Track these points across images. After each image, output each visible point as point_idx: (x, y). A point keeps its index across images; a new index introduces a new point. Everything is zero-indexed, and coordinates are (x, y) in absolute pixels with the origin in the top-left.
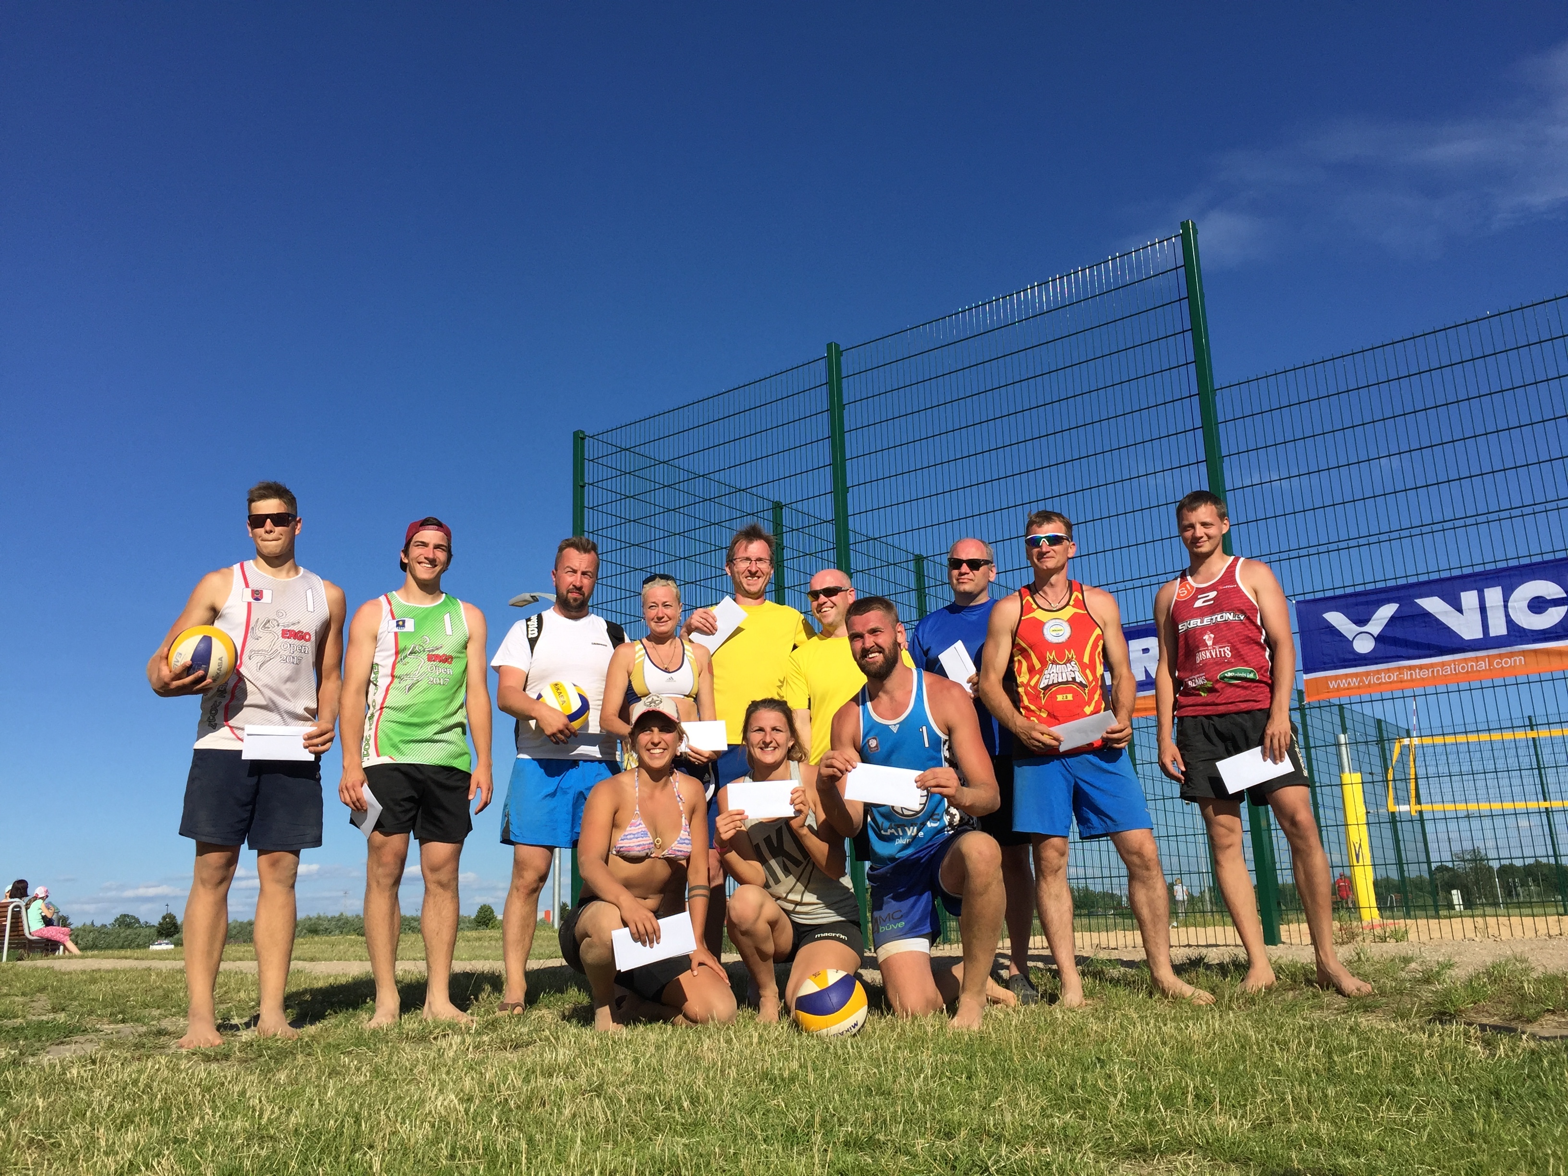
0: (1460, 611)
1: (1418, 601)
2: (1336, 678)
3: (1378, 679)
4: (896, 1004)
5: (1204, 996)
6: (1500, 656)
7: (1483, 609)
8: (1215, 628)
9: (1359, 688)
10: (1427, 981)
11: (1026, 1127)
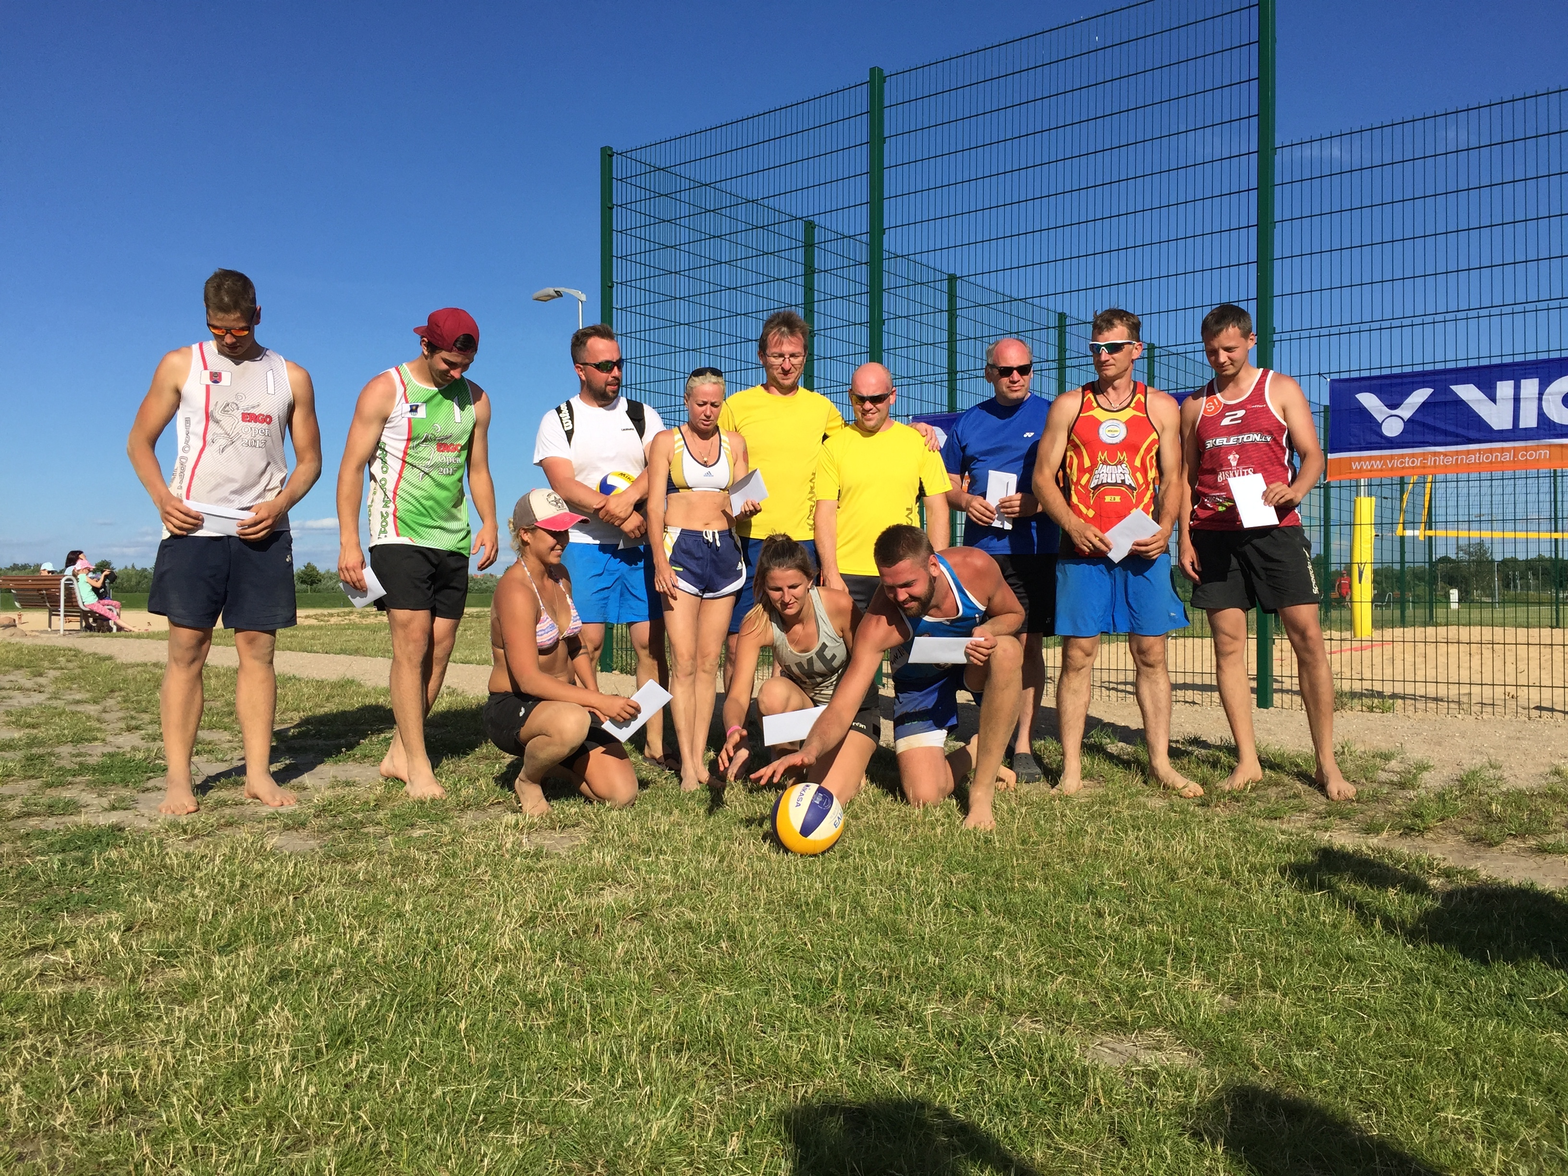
0: (1494, 400)
1: (1453, 387)
2: (1360, 459)
3: (1402, 463)
4: (911, 795)
5: (1194, 788)
6: (1526, 449)
7: (1517, 400)
8: (1241, 448)
9: (1381, 470)
10: (1402, 786)
11: (1023, 993)
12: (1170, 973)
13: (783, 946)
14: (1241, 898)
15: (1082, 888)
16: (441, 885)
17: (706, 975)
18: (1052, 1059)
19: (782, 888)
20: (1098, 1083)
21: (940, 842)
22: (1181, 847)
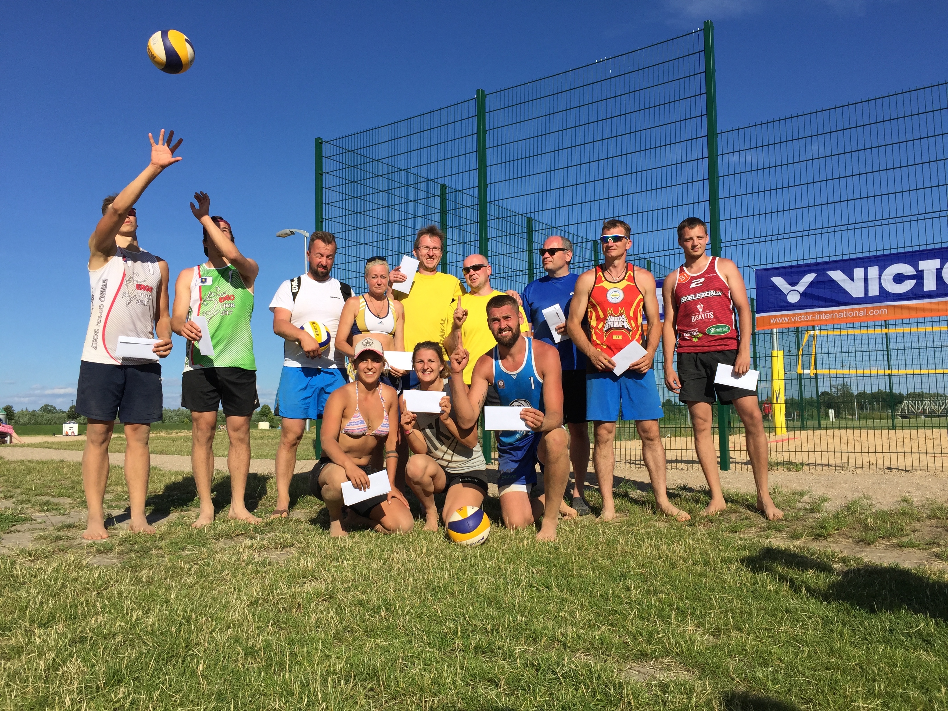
0: (853, 280)
1: (828, 273)
2: (775, 317)
3: (800, 318)
4: (507, 522)
5: (685, 515)
6: (873, 308)
7: (866, 280)
8: (704, 300)
9: (788, 323)
10: (812, 511)
11: (579, 637)
12: (674, 623)
13: (422, 613)
14: (717, 578)
15: (617, 574)
16: (197, 583)
17: (370, 632)
18: (599, 677)
19: (424, 578)
20: (630, 691)
21: (526, 549)
22: (679, 549)
